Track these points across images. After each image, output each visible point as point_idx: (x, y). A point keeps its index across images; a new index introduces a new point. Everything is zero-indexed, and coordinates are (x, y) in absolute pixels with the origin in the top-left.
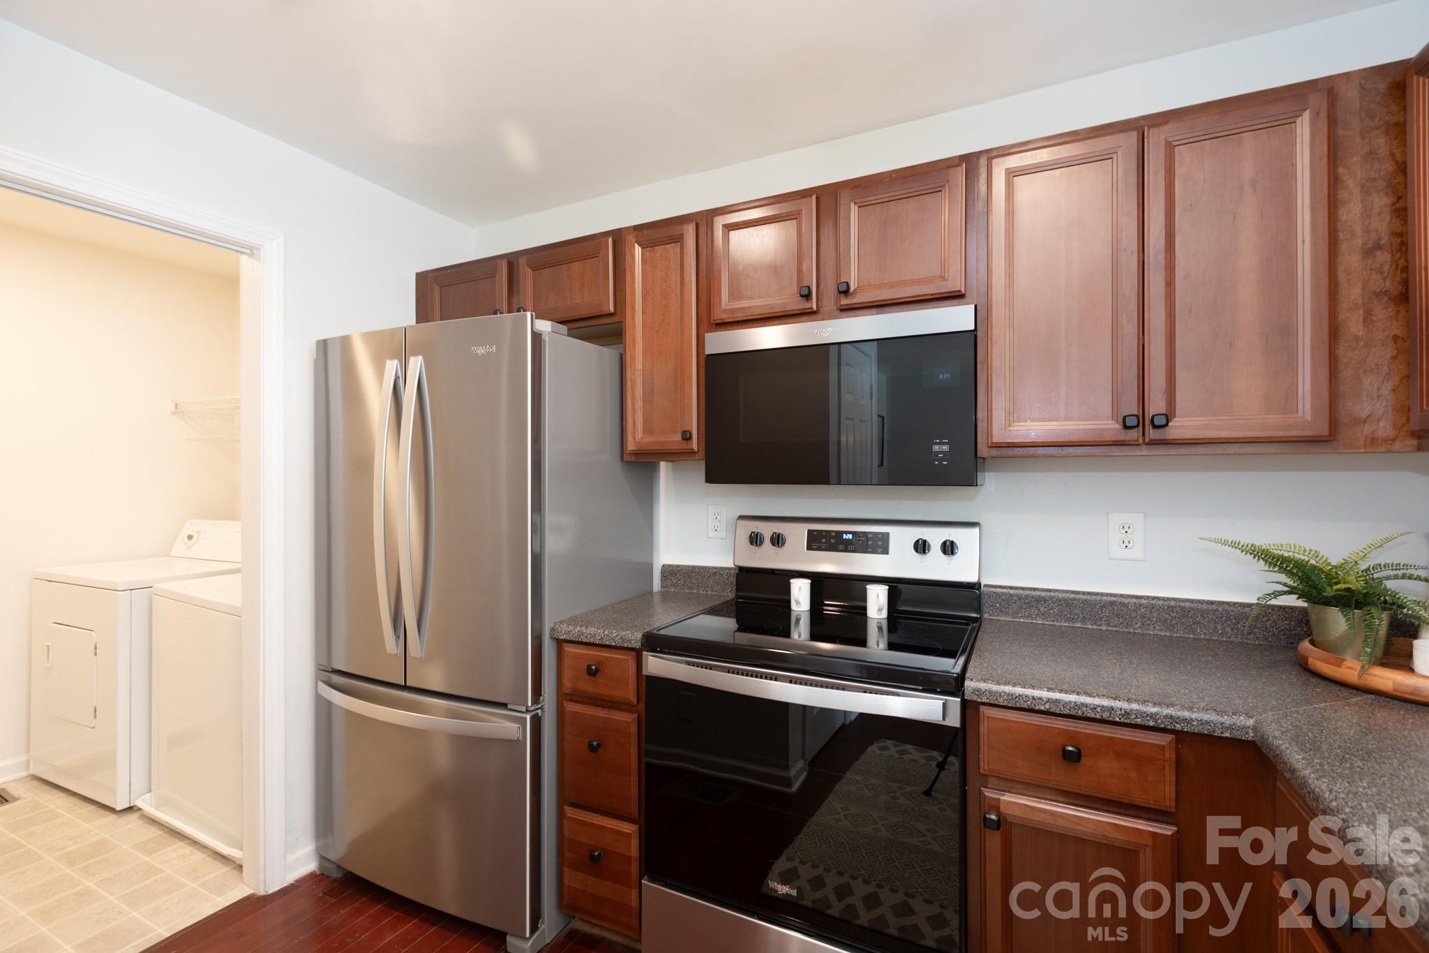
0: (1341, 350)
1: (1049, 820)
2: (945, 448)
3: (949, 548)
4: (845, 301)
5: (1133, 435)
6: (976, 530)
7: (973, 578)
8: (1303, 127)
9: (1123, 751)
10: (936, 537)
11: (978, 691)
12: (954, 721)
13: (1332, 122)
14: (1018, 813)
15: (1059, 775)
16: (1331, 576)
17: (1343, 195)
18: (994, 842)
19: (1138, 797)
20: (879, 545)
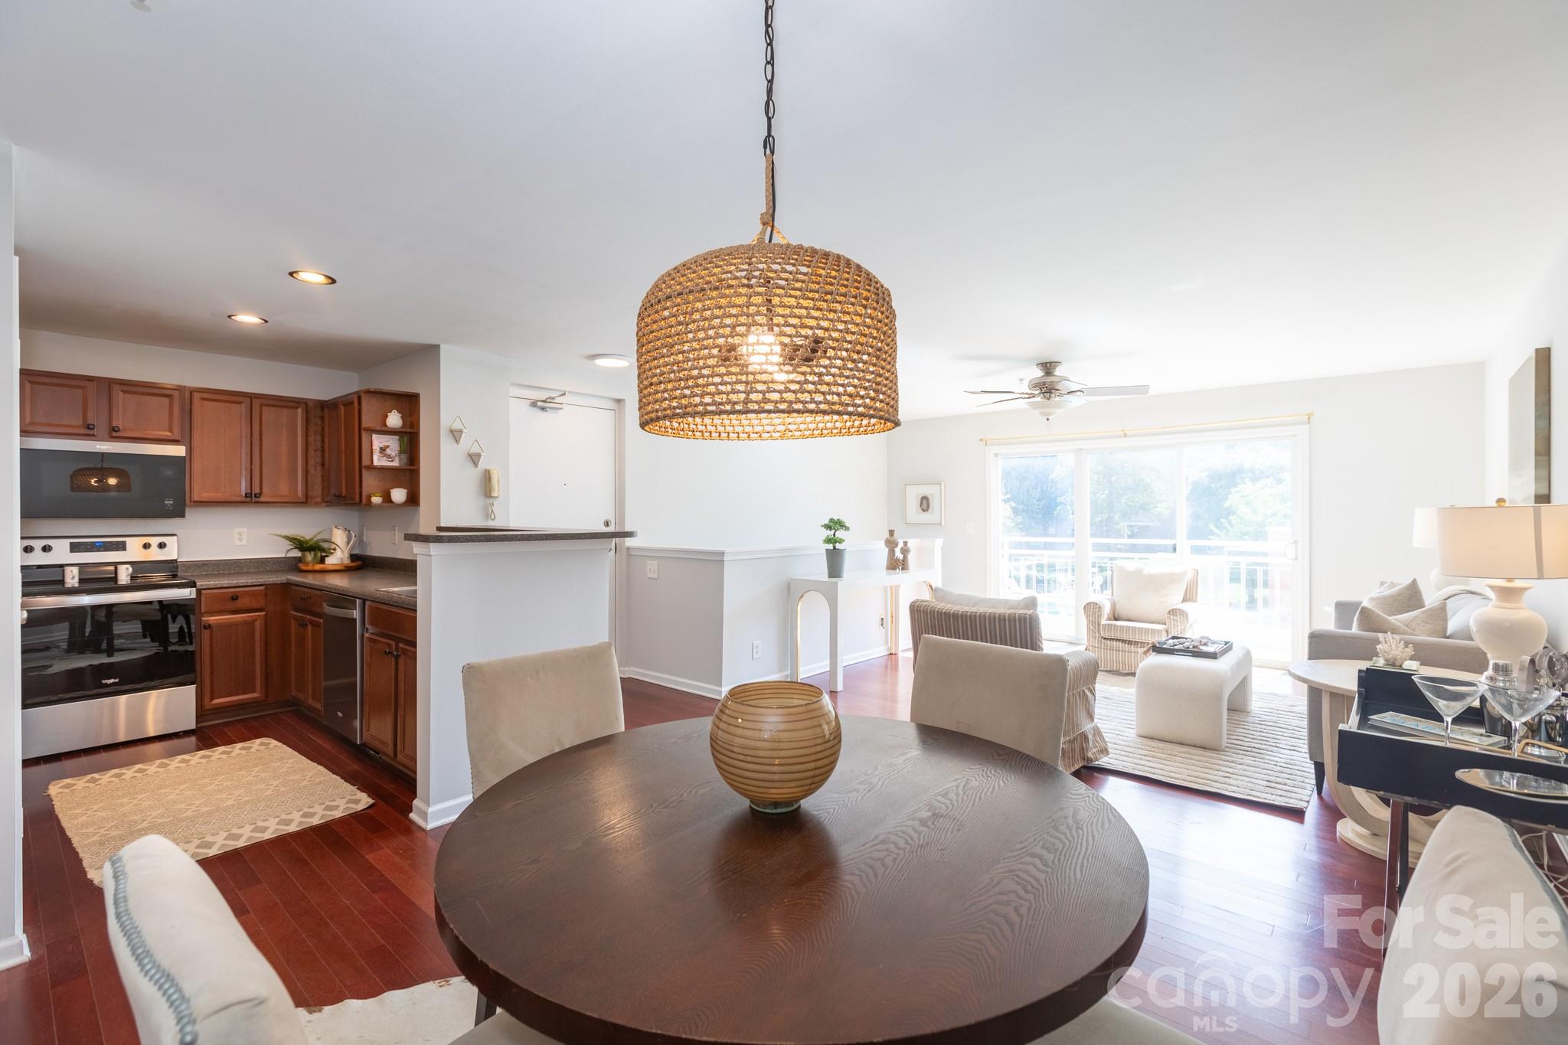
0: (309, 477)
1: (221, 621)
2: (171, 502)
3: (162, 546)
4: (114, 434)
5: (249, 499)
6: (175, 537)
7: (175, 557)
8: (299, 411)
9: (253, 595)
10: (154, 541)
11: (202, 585)
12: (194, 596)
13: (307, 412)
14: (213, 622)
15: (231, 606)
16: (307, 542)
17: (309, 433)
18: (206, 634)
19: (255, 606)
20: (122, 547)
